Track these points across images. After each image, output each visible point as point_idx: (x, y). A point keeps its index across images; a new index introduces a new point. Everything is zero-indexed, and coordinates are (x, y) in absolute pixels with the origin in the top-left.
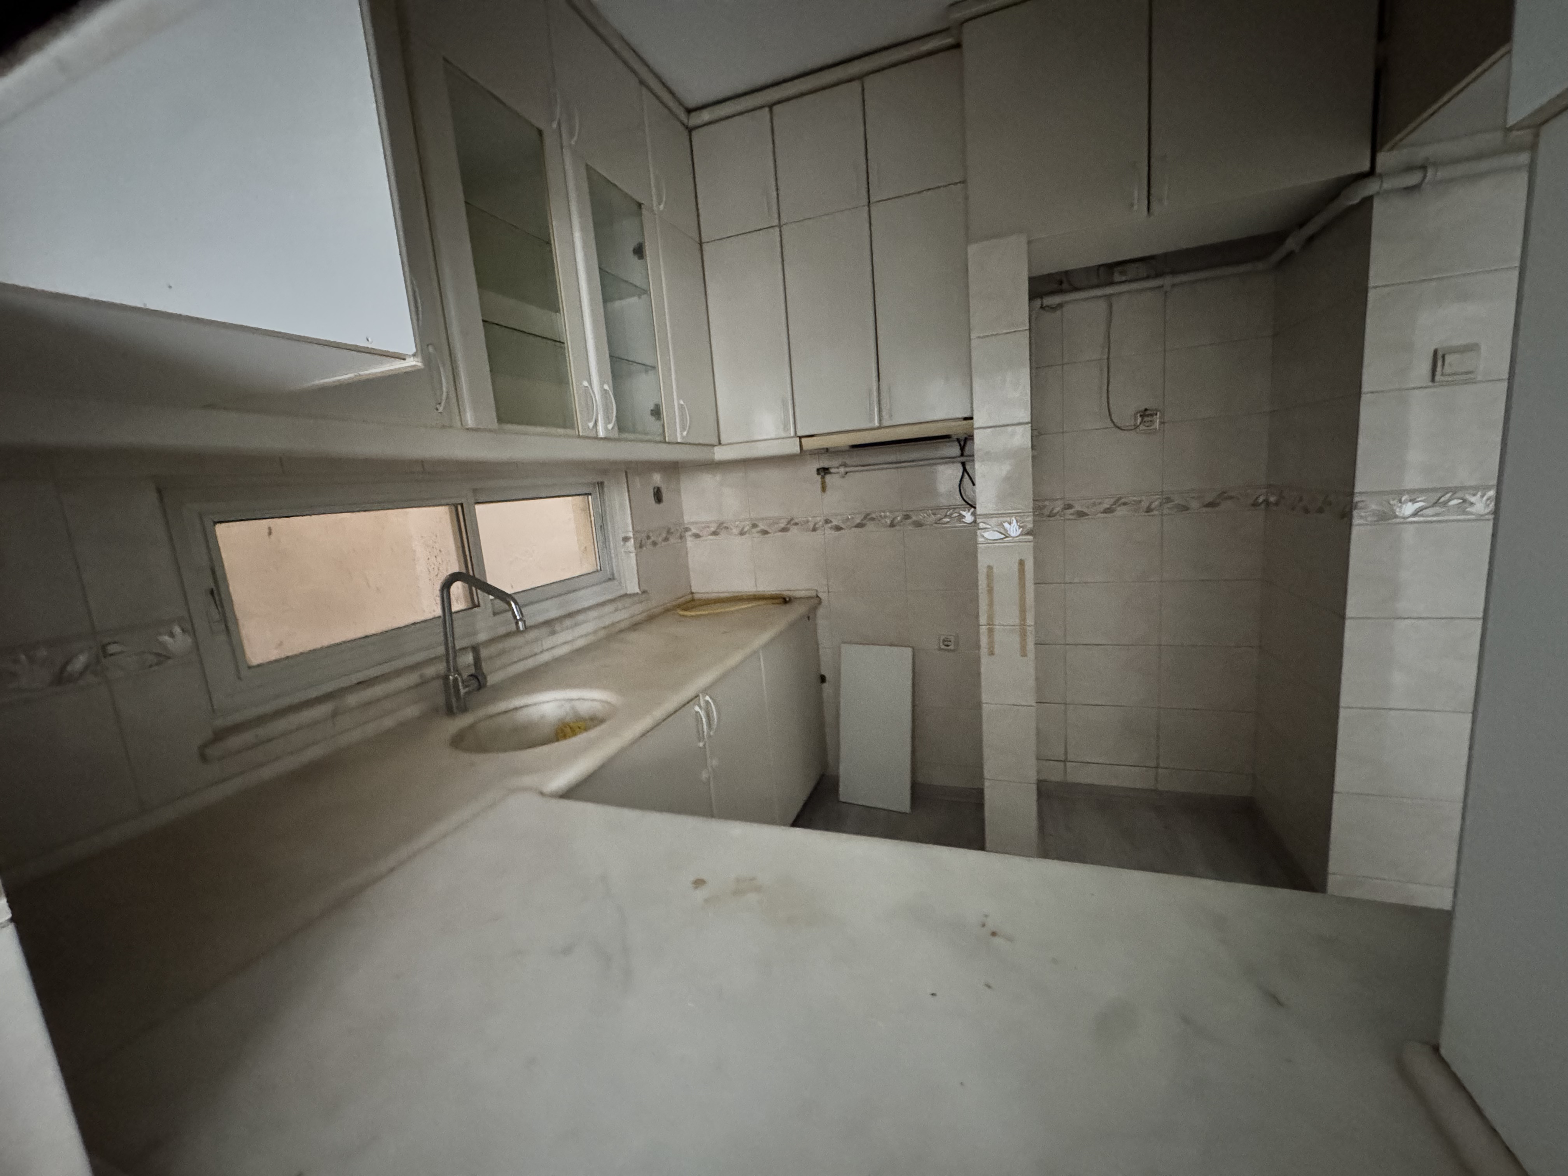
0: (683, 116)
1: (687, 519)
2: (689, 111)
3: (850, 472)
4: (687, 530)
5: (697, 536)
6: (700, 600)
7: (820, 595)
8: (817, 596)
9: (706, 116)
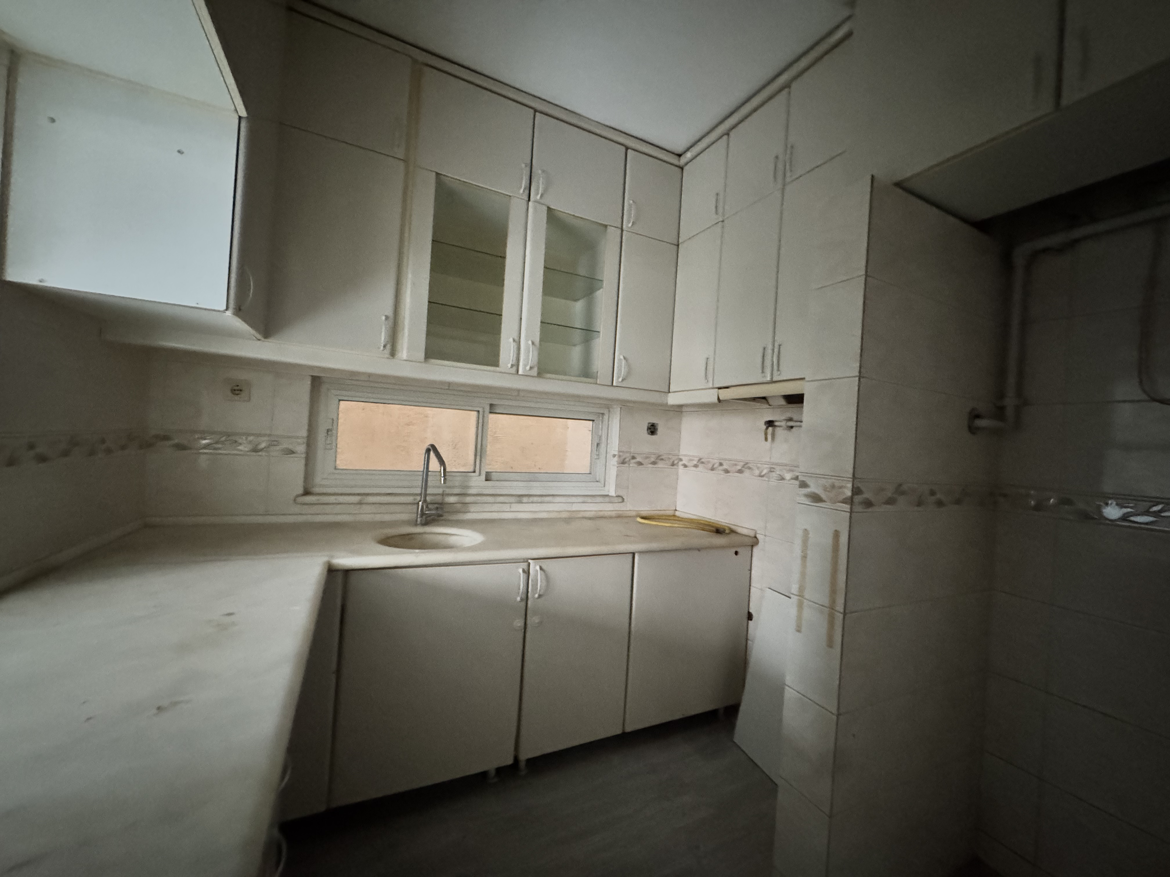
0: (674, 160)
1: (683, 451)
2: (679, 156)
3: (796, 426)
4: (681, 460)
5: (685, 466)
6: (679, 517)
7: (758, 536)
8: (756, 537)
9: (689, 155)
